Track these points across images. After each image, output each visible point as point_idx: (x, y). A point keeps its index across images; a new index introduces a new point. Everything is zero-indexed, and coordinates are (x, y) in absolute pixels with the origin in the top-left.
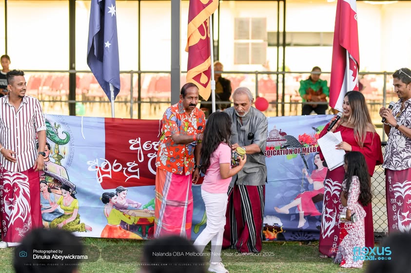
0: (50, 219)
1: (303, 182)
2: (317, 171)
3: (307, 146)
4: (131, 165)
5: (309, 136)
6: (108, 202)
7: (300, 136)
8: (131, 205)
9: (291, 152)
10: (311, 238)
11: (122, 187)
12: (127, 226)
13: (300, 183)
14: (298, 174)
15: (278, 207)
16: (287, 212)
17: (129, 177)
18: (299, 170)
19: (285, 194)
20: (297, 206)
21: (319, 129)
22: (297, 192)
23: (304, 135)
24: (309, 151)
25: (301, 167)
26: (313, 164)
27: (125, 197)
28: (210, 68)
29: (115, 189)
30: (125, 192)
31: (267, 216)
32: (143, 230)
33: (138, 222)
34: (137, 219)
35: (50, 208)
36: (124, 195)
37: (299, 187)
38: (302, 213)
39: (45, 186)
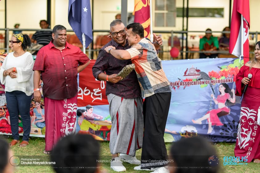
0: (42, 126)
1: (212, 103)
2: (220, 96)
3: (214, 79)
4: (96, 90)
5: (216, 72)
6: (81, 115)
7: (209, 72)
8: (96, 118)
9: (203, 83)
10: (216, 141)
11: (90, 105)
12: (93, 131)
13: (209, 104)
14: (207, 97)
15: (194, 119)
16: (201, 123)
17: (95, 99)
18: (208, 95)
19: (199, 111)
20: (207, 119)
21: (222, 67)
22: (207, 109)
23: (212, 72)
24: (216, 82)
25: (210, 93)
26: (218, 91)
27: (92, 112)
28: (149, 26)
29: (85, 107)
30: (92, 109)
31: (187, 126)
32: (104, 135)
33: (101, 129)
34: (100, 127)
35: (42, 119)
36: (91, 111)
37: (208, 106)
38: (210, 124)
39: (38, 104)
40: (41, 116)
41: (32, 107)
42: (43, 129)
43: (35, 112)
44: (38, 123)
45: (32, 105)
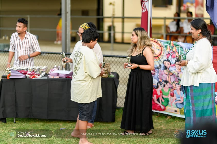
39: (178, 87)
40: (180, 97)
41: (173, 89)
42: (181, 110)
43: (175, 93)
44: (177, 103)
45: (173, 87)
